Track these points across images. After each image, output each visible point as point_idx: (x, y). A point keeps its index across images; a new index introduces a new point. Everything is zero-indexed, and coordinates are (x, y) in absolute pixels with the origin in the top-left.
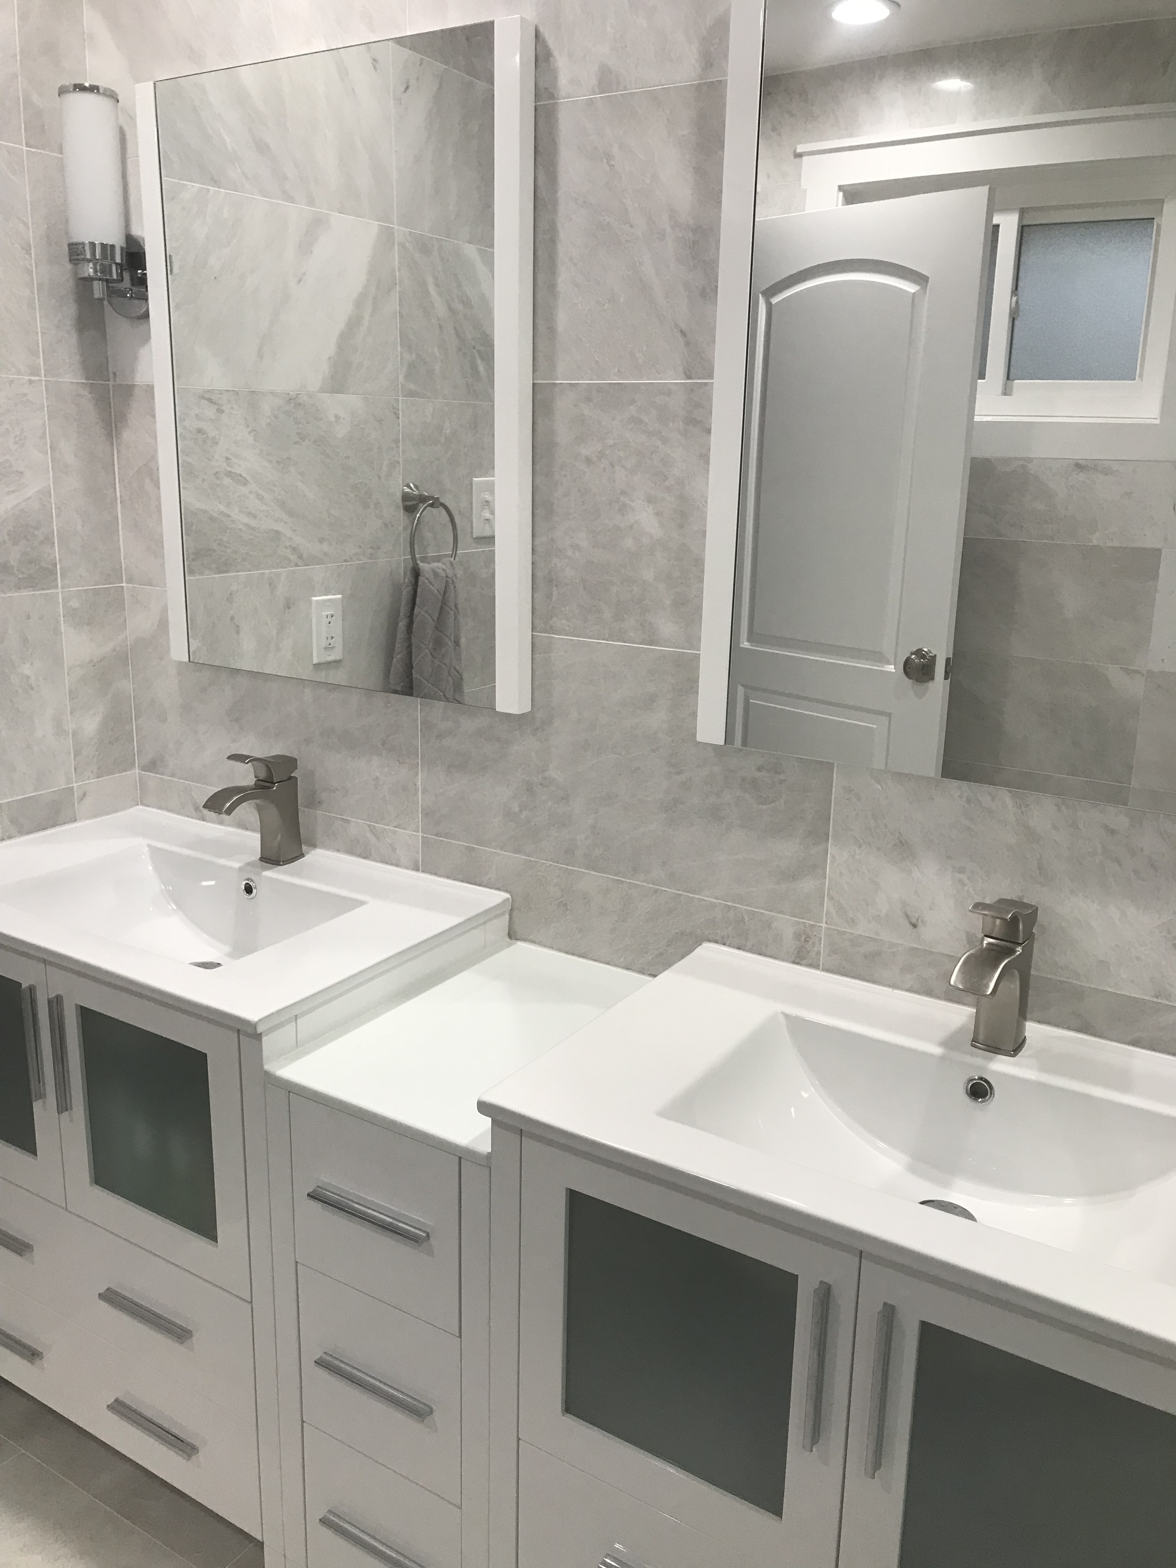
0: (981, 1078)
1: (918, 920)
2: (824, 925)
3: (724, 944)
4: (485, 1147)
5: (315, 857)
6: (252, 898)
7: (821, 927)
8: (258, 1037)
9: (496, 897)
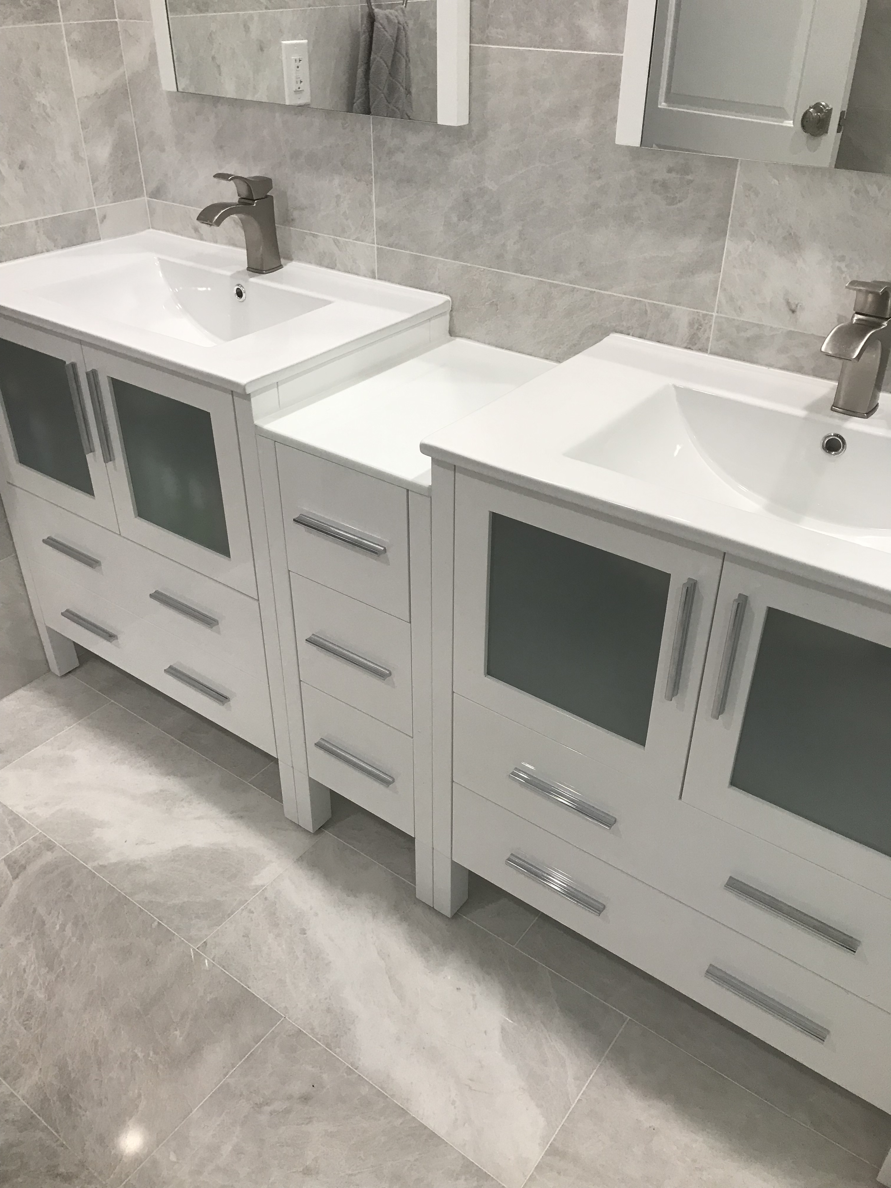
0: (837, 435)
1: (797, 306)
2: (715, 314)
3: (629, 334)
4: (427, 481)
5: (291, 268)
6: (243, 301)
7: (712, 315)
8: (247, 397)
9: (439, 299)
